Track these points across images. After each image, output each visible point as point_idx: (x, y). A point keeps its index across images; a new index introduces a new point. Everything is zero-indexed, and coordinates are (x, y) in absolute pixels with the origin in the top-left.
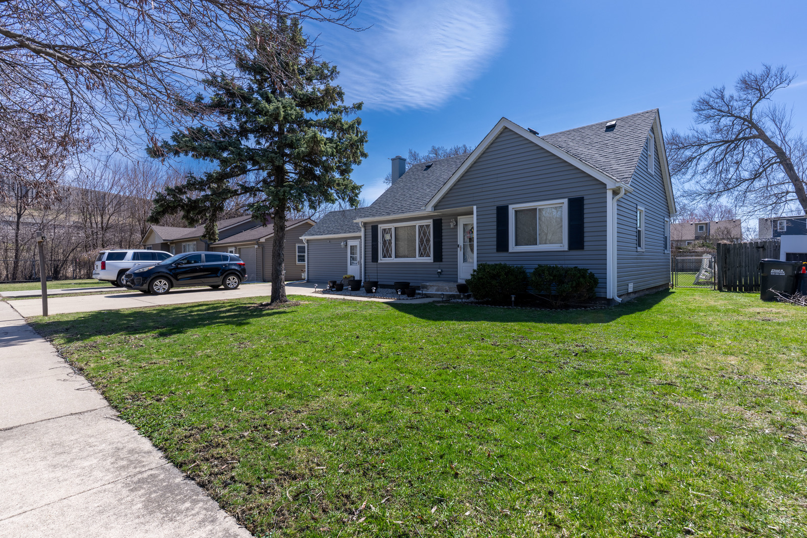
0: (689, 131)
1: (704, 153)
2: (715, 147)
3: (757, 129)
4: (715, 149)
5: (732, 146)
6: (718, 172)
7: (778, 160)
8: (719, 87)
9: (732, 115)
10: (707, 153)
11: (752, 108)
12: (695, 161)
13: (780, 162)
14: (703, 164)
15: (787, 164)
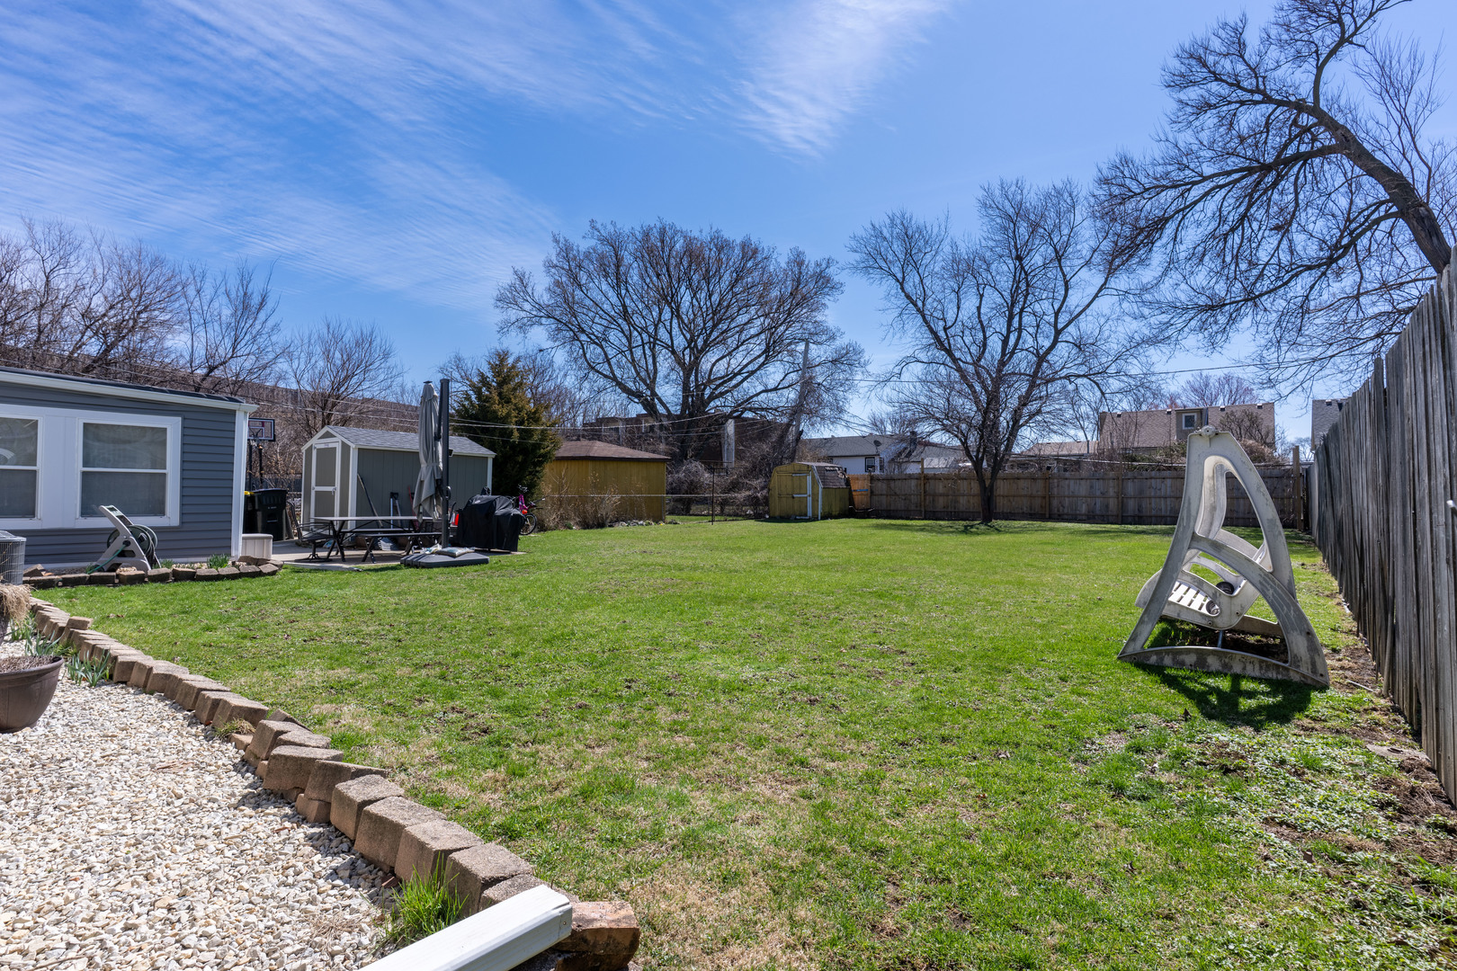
0: (1155, 145)
1: (1195, 203)
2: (1221, 187)
3: (1332, 125)
4: (1223, 192)
5: (1269, 179)
6: (1228, 259)
7: (1394, 209)
8: (1233, 19)
9: (1268, 99)
10: (1201, 204)
11: (1320, 69)
12: (1170, 229)
13: (1401, 214)
14: (1192, 236)
15: (1421, 219)
